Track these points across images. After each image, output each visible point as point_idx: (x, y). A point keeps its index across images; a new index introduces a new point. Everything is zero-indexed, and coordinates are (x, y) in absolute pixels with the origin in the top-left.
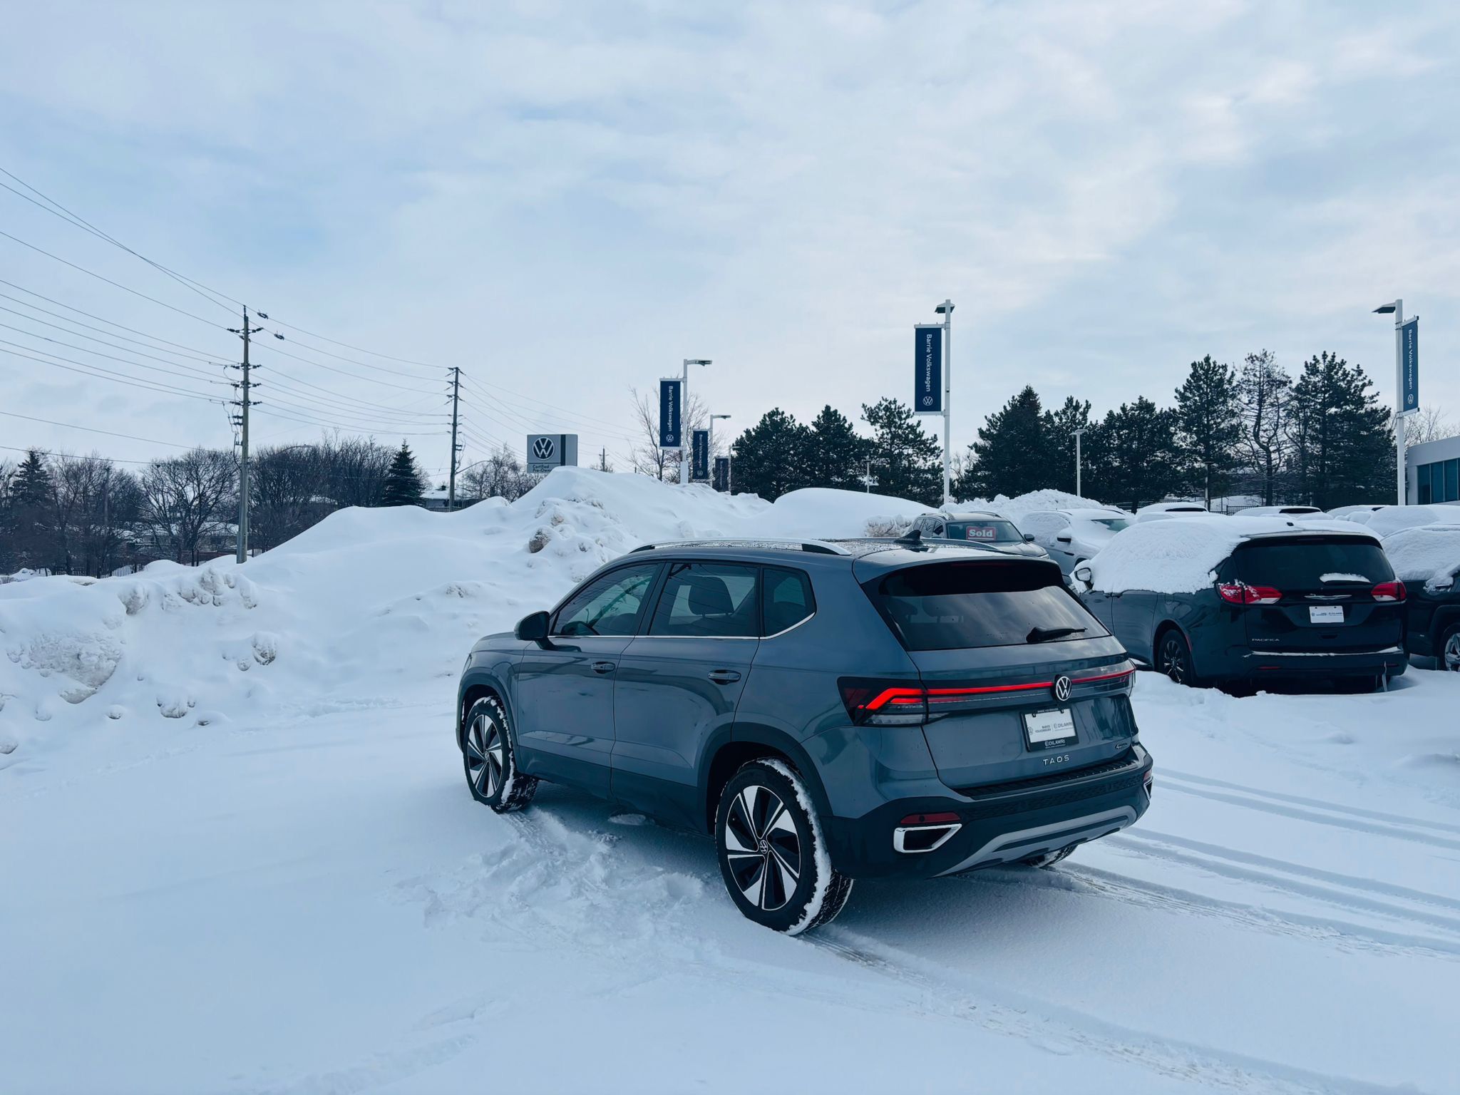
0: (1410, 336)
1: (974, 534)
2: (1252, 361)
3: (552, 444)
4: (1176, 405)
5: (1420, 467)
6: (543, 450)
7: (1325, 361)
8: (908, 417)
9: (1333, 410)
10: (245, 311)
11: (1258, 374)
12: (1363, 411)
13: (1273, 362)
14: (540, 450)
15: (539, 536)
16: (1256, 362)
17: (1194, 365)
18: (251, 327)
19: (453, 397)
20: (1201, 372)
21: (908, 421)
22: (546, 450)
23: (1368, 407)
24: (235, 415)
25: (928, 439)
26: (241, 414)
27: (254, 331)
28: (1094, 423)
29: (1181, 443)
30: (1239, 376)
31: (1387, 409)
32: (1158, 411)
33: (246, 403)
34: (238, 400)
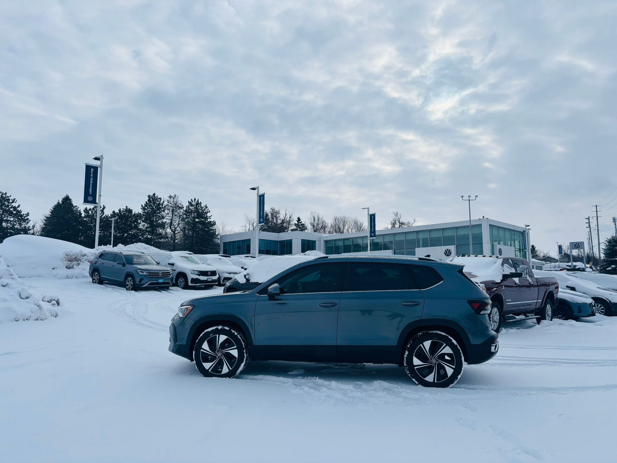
0: (262, 199)
1: (136, 260)
2: (170, 198)
4: (141, 211)
5: (224, 243)
7: (195, 202)
8: (13, 202)
9: (197, 220)
11: (172, 203)
12: (207, 222)
13: (178, 200)
16: (172, 198)
17: (149, 196)
20: (151, 199)
21: (13, 204)
23: (209, 220)
25: (24, 214)
28: (107, 215)
29: (142, 227)
30: (166, 203)
31: (214, 221)
32: (133, 213)
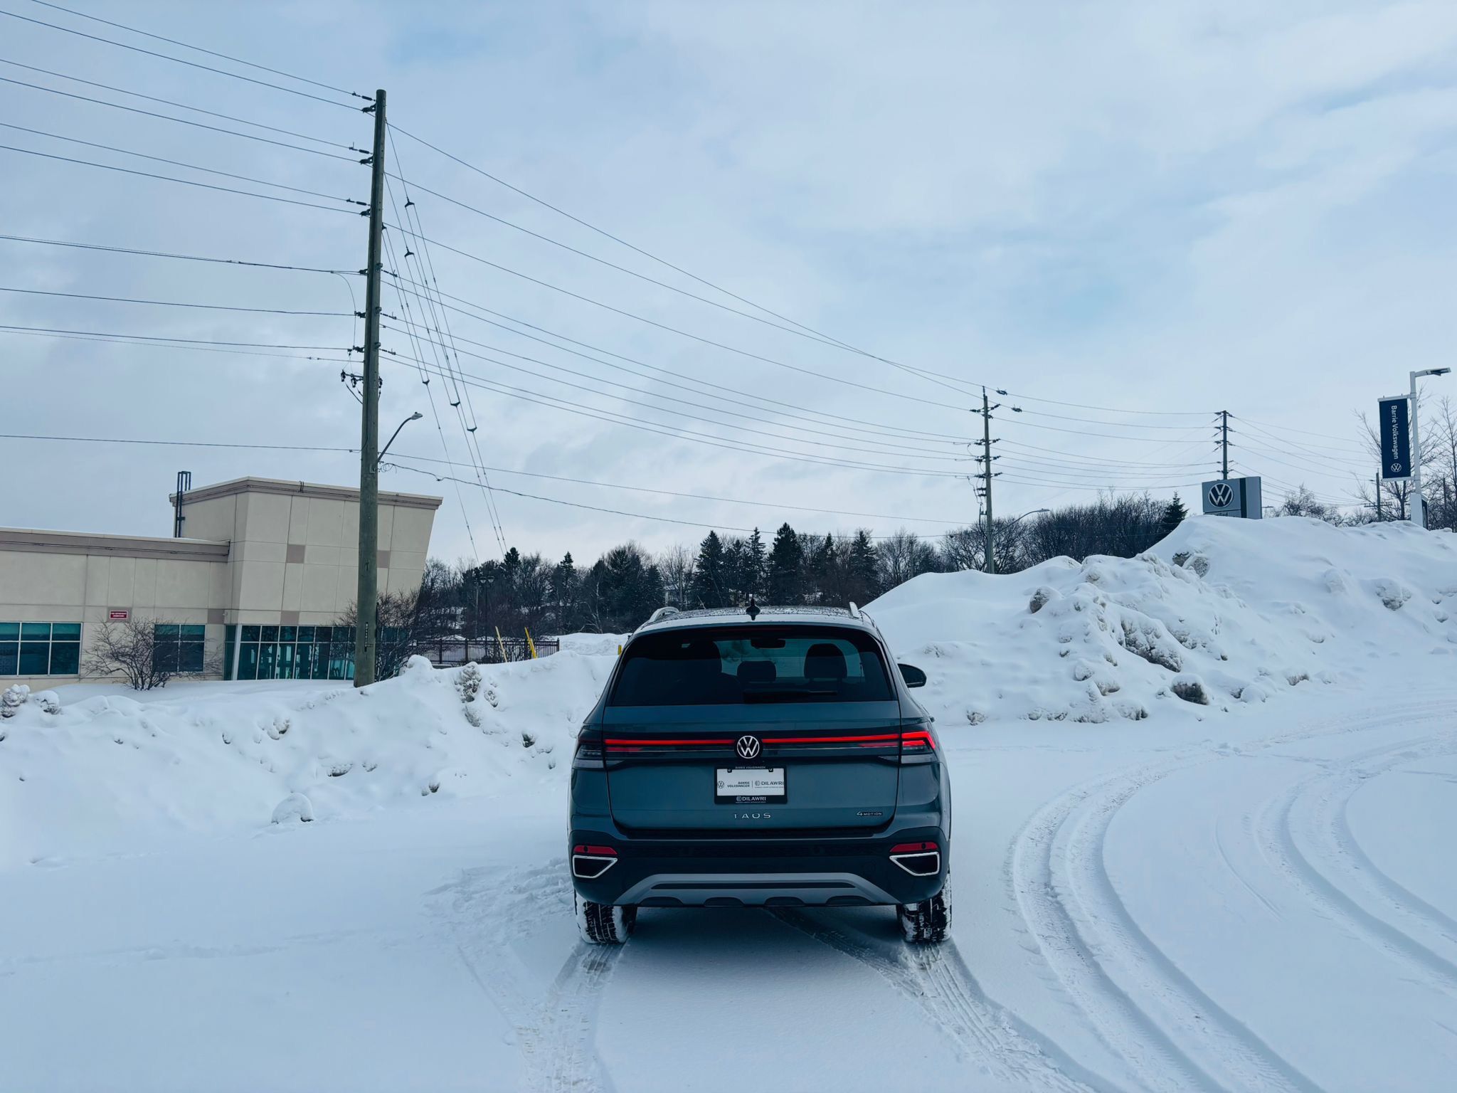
3: (1230, 490)
6: (1220, 497)
10: (984, 392)
14: (1217, 497)
15: (1037, 596)
18: (990, 405)
19: (1222, 443)
22: (1224, 497)
24: (979, 487)
26: (984, 486)
27: (992, 408)
33: (987, 476)
34: (981, 473)
